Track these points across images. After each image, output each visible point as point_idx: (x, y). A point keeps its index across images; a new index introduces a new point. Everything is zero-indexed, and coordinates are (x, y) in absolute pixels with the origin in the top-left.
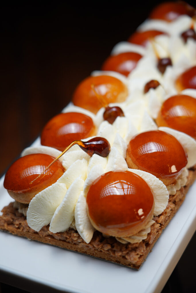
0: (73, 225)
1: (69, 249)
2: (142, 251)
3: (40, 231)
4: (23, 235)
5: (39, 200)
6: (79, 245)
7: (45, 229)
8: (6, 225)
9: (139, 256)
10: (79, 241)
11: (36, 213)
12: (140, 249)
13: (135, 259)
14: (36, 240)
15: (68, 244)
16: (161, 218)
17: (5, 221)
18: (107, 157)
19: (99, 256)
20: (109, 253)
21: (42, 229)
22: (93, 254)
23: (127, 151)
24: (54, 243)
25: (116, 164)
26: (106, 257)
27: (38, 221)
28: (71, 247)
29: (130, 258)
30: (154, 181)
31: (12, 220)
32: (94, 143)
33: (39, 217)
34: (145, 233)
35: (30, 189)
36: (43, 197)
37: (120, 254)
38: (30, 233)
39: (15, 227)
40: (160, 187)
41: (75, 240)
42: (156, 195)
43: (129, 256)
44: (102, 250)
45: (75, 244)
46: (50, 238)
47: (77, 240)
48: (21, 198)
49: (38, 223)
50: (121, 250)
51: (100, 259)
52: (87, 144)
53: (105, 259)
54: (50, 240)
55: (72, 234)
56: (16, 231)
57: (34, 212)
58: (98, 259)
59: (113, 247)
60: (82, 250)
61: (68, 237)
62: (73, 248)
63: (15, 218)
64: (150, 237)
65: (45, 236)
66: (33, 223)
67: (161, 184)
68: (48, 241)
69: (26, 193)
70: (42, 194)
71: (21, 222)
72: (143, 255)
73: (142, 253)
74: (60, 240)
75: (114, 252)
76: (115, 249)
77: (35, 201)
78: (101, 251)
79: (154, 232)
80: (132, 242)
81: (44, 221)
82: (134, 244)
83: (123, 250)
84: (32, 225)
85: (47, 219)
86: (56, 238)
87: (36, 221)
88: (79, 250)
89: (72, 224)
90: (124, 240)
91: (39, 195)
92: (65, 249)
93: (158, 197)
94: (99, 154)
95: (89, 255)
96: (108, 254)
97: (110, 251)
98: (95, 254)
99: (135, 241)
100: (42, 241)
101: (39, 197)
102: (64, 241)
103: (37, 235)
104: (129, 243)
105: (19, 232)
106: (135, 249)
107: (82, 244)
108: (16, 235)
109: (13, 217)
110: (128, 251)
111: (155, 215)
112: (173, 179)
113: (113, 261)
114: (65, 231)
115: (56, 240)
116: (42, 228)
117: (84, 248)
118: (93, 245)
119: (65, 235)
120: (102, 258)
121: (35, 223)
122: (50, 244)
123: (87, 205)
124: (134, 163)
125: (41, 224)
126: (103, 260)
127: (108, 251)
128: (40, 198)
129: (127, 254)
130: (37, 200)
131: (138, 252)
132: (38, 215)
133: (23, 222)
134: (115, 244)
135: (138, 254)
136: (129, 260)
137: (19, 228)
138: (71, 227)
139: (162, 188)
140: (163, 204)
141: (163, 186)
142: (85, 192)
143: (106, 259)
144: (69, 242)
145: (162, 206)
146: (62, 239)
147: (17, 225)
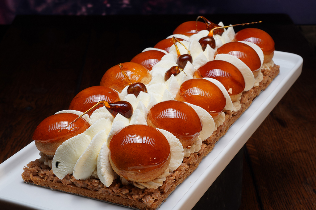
0: (95, 174)
1: (90, 196)
2: (157, 196)
3: (64, 179)
4: (46, 185)
5: (65, 147)
6: (99, 191)
7: (69, 177)
8: (31, 175)
9: (154, 200)
10: (100, 186)
11: (61, 161)
12: (155, 194)
13: (150, 201)
14: (58, 189)
15: (89, 191)
16: (176, 172)
17: (31, 172)
18: (130, 119)
19: (117, 202)
20: (127, 198)
21: (66, 178)
22: (112, 200)
23: (148, 115)
24: (75, 191)
25: (138, 121)
26: (123, 202)
27: (63, 168)
28: (91, 194)
29: (146, 201)
30: (171, 138)
31: (37, 171)
32: (119, 105)
33: (64, 165)
34: (161, 180)
35: (57, 138)
36: (69, 145)
37: (137, 197)
38: (53, 182)
39: (40, 177)
40: (176, 144)
41: (96, 186)
42: (173, 151)
43: (145, 199)
44: (120, 194)
45: (96, 191)
46: (72, 186)
47: (97, 186)
48: (48, 148)
49: (62, 170)
50: (138, 194)
51: (117, 204)
52: (113, 105)
53: (122, 205)
54: (71, 188)
55: (93, 181)
56: (40, 181)
57: (59, 159)
58: (116, 205)
59: (130, 191)
60: (102, 197)
61: (89, 184)
62: (93, 195)
63: (40, 170)
64: (165, 186)
65: (68, 184)
66: (58, 170)
67: (178, 141)
68: (70, 189)
69: (53, 142)
70: (68, 142)
71: (45, 172)
72: (158, 200)
73: (157, 198)
74: (82, 187)
75: (131, 196)
76: (132, 193)
77: (62, 148)
78: (119, 196)
79: (169, 182)
80: (148, 187)
81: (68, 169)
82: (150, 189)
83: (140, 194)
84: (56, 172)
85: (70, 167)
86: (78, 186)
87: (61, 168)
88: (98, 197)
89: (94, 172)
90: (141, 186)
91: (66, 143)
92: (86, 197)
93: (174, 153)
94: (123, 114)
95: (108, 201)
96: (125, 198)
97: (127, 195)
98: (113, 200)
99: (152, 187)
100: (65, 191)
101: (66, 144)
102: (85, 188)
103: (60, 184)
104: (146, 188)
105: (43, 182)
106: (151, 194)
107: (102, 189)
108: (40, 186)
109: (38, 169)
110: (144, 195)
111: (171, 171)
112: (188, 141)
113: (130, 206)
114: (87, 179)
115: (78, 188)
116: (66, 176)
117: (104, 194)
118: (112, 190)
119: (87, 182)
120: (120, 203)
121: (60, 171)
122: (72, 192)
123: (110, 151)
124: (154, 124)
125: (65, 171)
126: (121, 206)
127: (125, 195)
128: (67, 146)
129: (144, 197)
130: (63, 147)
131: (153, 196)
132: (63, 163)
133: (48, 172)
134: (133, 189)
135: (153, 198)
136: (145, 202)
137: (43, 178)
138: (93, 175)
139: (178, 145)
140: (178, 161)
141: (179, 143)
142: (108, 141)
143: (124, 204)
144: (89, 190)
145: (177, 162)
146: (84, 187)
147: (42, 174)
